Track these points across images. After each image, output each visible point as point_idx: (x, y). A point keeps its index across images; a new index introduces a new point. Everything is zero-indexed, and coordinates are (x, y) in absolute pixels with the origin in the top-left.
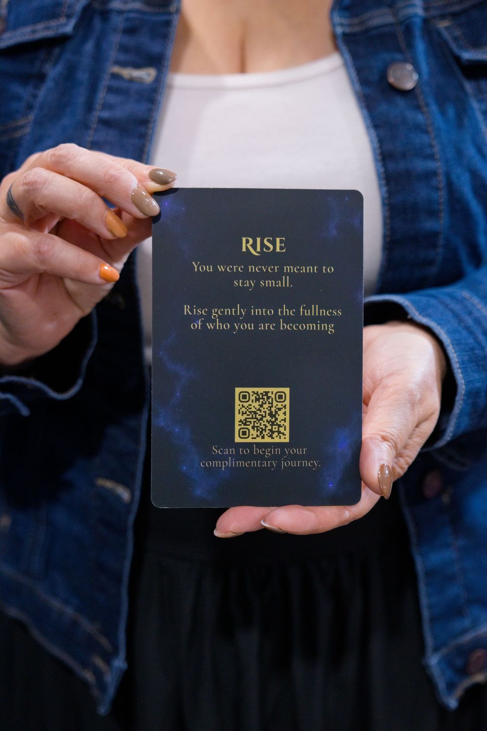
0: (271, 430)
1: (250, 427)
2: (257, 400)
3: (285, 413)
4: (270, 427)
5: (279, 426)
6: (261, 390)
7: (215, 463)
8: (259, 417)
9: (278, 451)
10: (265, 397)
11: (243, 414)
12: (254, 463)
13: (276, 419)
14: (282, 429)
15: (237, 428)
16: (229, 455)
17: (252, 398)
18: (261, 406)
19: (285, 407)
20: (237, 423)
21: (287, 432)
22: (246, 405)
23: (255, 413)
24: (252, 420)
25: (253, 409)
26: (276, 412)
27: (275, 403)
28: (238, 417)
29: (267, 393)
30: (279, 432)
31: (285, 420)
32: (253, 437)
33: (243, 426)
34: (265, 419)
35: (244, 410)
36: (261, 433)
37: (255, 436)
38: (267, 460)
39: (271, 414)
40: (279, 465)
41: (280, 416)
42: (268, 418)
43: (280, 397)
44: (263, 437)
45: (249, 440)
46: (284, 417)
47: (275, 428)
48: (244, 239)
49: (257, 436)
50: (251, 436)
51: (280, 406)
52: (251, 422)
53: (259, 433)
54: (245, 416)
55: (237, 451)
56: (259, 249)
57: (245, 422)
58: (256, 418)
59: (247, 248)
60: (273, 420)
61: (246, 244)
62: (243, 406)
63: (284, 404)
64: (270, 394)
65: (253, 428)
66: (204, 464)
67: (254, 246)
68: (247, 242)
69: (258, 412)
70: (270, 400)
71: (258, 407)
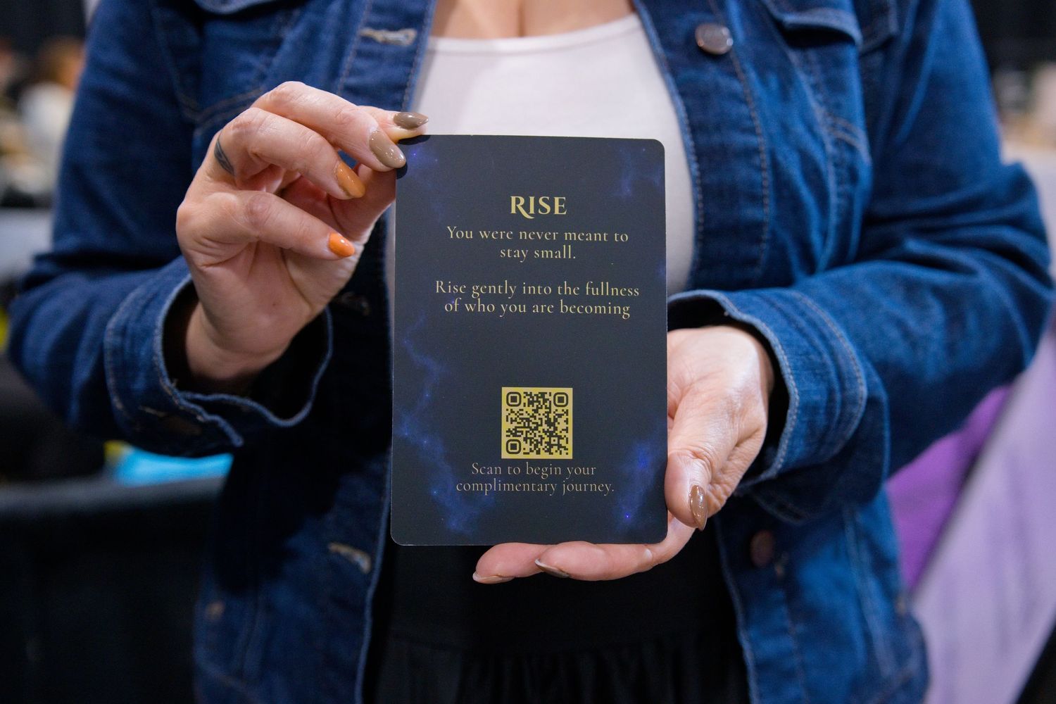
0: (549, 443)
1: (521, 439)
2: (531, 403)
3: (567, 421)
4: (547, 439)
5: (560, 438)
6: (535, 391)
7: (475, 486)
8: (533, 426)
9: (558, 470)
10: (541, 400)
11: (512, 421)
12: (526, 487)
13: (556, 429)
14: (563, 442)
15: (504, 440)
16: (493, 476)
17: (525, 400)
18: (536, 411)
19: (567, 413)
20: (504, 433)
21: (570, 446)
22: (516, 409)
23: (528, 420)
24: (524, 430)
25: (526, 416)
26: (556, 420)
27: (554, 408)
28: (506, 426)
29: (543, 394)
30: (559, 446)
31: (567, 430)
32: (526, 452)
33: (512, 437)
34: (540, 428)
35: (513, 416)
36: (536, 446)
37: (527, 450)
38: (544, 482)
39: (548, 422)
40: (560, 488)
41: (561, 425)
42: (545, 427)
43: (561, 400)
44: (538, 452)
45: (521, 456)
46: (565, 426)
47: (554, 441)
48: (513, 198)
49: (531, 451)
50: (522, 451)
51: (560, 411)
52: (522, 432)
53: (532, 447)
54: (515, 424)
55: (504, 470)
56: (532, 211)
57: (514, 433)
58: (529, 427)
59: (517, 209)
60: (552, 429)
61: (516, 204)
62: (512, 412)
63: (565, 409)
64: (547, 396)
65: (525, 439)
66: (460, 487)
67: (526, 207)
68: (518, 201)
69: (532, 419)
70: (547, 404)
71: (531, 413)
